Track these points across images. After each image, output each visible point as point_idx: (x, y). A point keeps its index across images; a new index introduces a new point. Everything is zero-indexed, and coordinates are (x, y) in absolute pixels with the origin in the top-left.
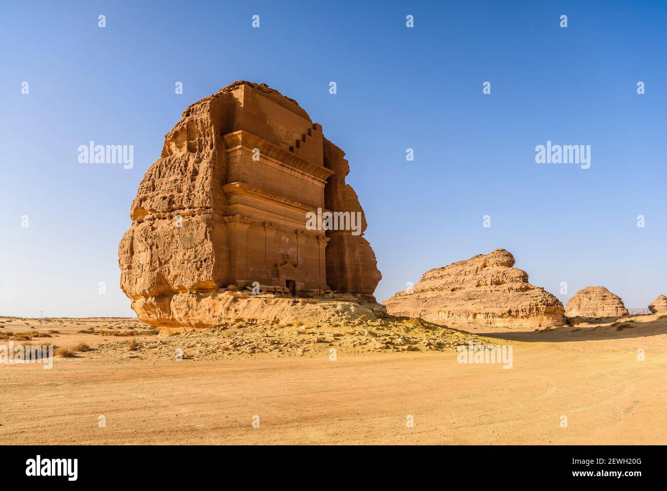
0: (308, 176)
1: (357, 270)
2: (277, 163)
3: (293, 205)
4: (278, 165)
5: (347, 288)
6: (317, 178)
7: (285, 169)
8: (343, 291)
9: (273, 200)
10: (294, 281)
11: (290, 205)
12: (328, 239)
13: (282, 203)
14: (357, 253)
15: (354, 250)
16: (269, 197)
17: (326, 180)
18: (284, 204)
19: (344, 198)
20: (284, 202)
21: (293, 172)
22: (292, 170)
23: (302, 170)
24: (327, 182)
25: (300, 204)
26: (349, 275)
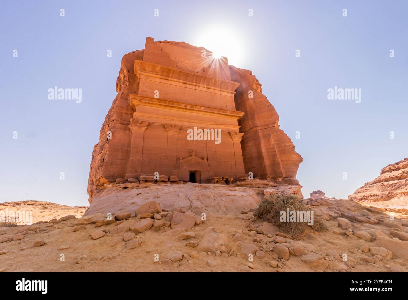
0: (215, 89)
1: (274, 156)
2: (179, 82)
3: (196, 109)
4: (180, 83)
5: (266, 174)
6: (223, 90)
7: (188, 86)
8: (263, 177)
9: (172, 107)
10: (200, 172)
11: (193, 110)
12: (242, 134)
13: (184, 109)
14: (272, 141)
15: (269, 140)
16: (167, 105)
17: (235, 91)
18: (186, 109)
19: (255, 102)
20: (184, 107)
21: (197, 87)
22: (196, 86)
23: (206, 85)
24: (235, 92)
25: (202, 108)
26: (267, 162)
